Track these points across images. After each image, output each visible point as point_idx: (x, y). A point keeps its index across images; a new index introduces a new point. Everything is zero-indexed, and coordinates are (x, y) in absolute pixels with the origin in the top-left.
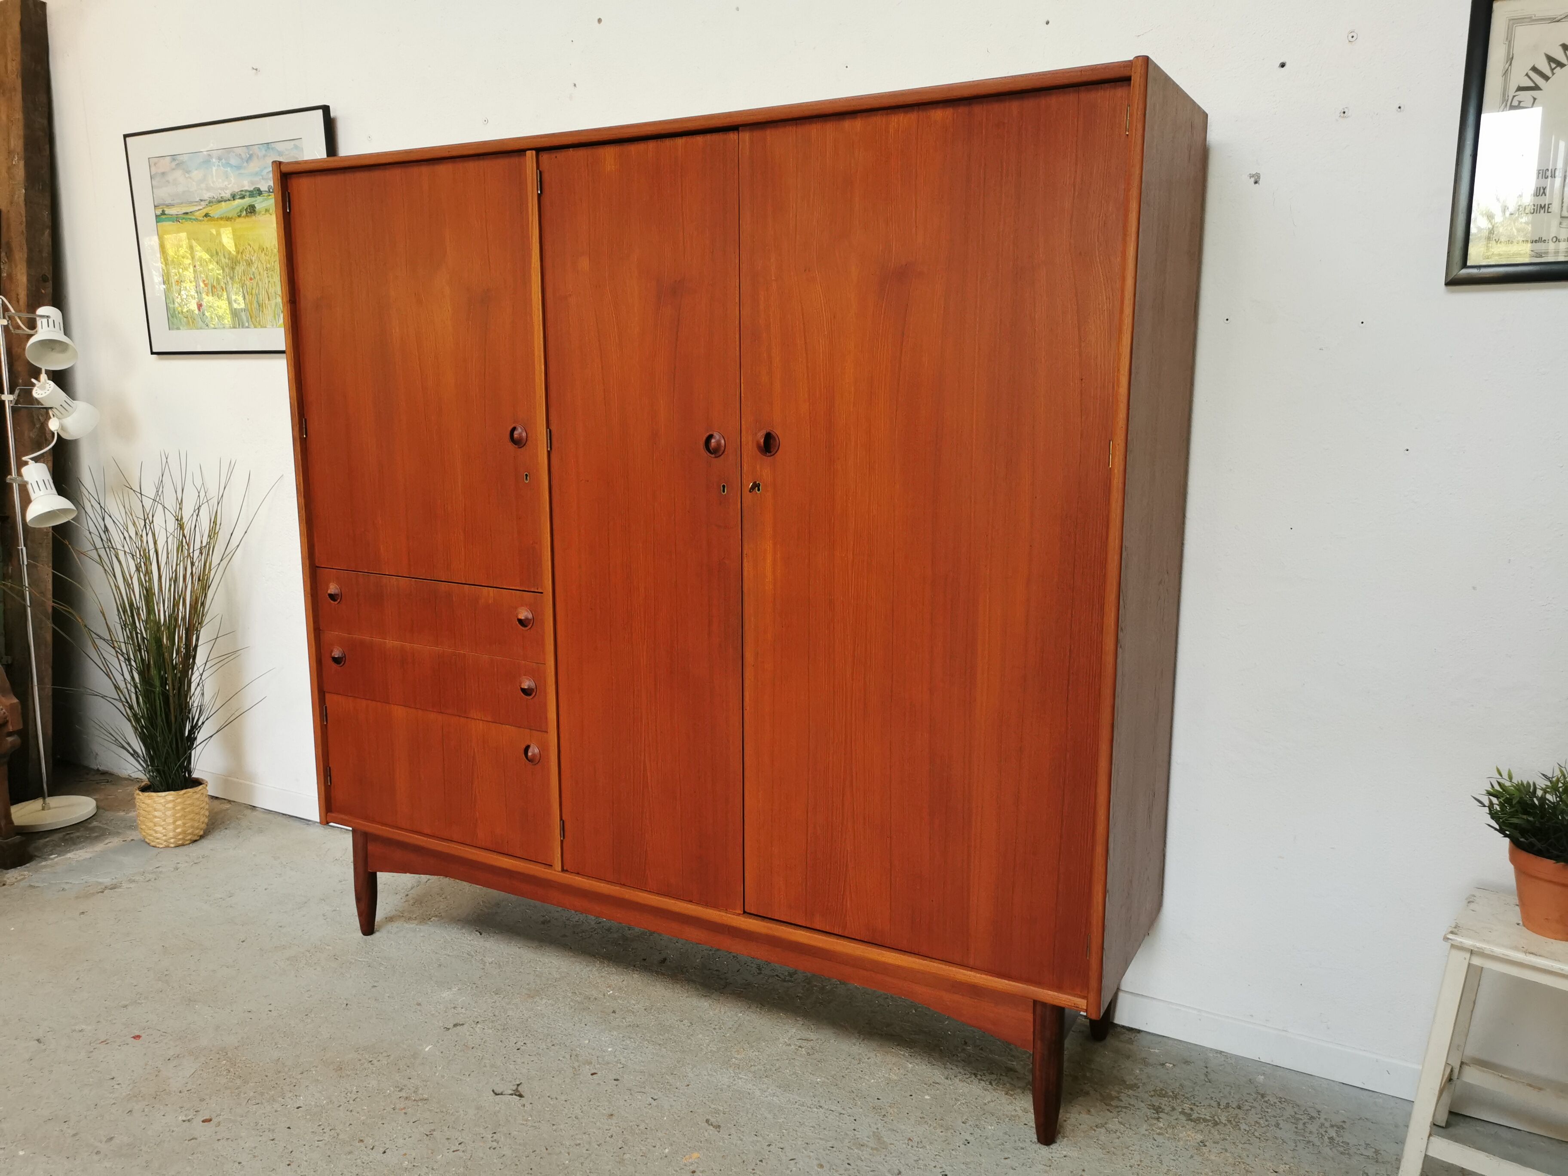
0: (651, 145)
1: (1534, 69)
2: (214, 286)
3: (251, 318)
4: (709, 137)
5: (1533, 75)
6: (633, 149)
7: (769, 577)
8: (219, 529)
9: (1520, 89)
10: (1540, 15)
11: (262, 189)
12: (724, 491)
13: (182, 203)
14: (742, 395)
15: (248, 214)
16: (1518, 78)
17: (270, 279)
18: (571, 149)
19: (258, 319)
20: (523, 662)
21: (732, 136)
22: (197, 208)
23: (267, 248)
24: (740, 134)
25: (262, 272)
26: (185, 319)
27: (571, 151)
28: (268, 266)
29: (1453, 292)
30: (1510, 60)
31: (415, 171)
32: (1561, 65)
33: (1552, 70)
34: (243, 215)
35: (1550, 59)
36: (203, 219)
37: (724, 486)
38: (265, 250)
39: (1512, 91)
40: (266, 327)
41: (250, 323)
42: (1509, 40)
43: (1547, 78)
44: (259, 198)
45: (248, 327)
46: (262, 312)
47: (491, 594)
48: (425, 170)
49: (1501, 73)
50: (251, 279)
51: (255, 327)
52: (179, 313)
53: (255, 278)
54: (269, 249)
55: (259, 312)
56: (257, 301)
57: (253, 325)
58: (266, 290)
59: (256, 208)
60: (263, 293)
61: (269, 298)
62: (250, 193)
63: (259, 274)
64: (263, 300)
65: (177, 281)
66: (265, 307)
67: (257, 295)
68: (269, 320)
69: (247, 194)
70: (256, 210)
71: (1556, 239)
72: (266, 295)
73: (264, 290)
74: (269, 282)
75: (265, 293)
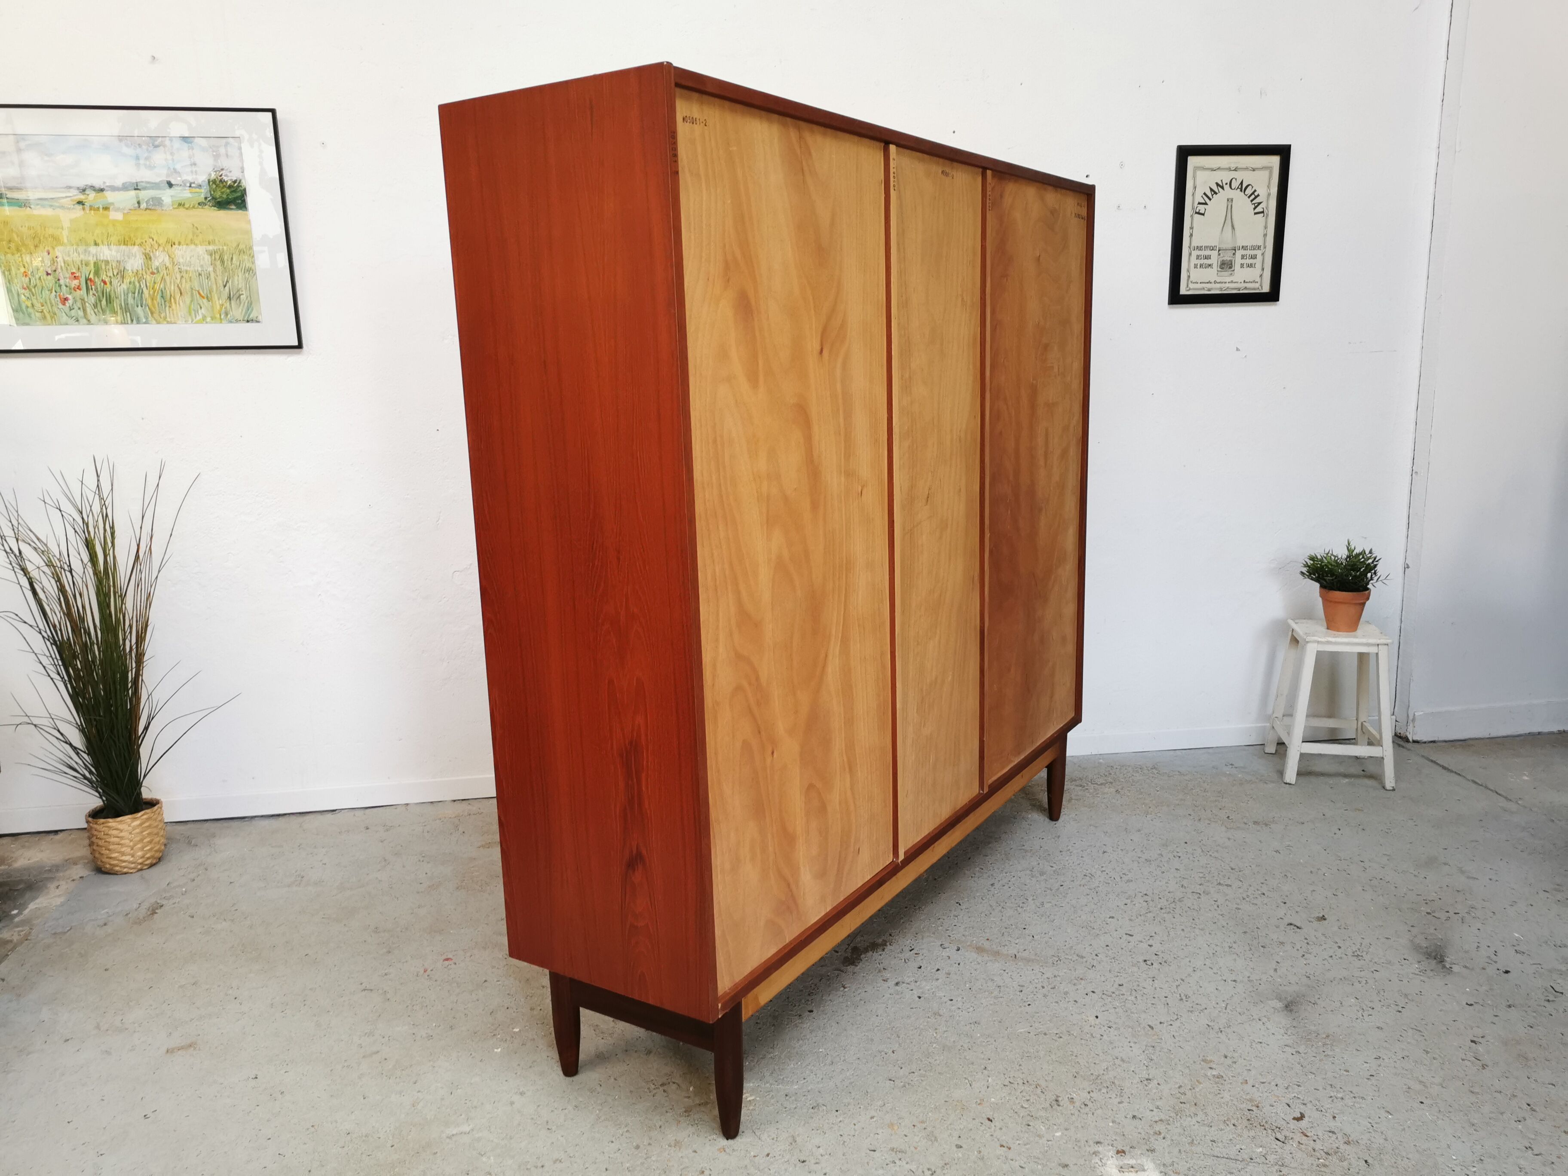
1: (1205, 194)
2: (91, 280)
3: (152, 313)
5: (1204, 196)
9: (1199, 203)
10: (1207, 166)
11: (173, 182)
15: (149, 207)
16: (1199, 198)
17: (184, 275)
19: (162, 315)
22: (64, 195)
23: (179, 243)
25: (170, 267)
26: (38, 315)
29: (1170, 308)
30: (1195, 188)
32: (1216, 193)
33: (1212, 195)
34: (141, 207)
35: (1211, 190)
36: (72, 206)
39: (1196, 204)
40: (175, 323)
41: (150, 318)
42: (1194, 177)
43: (1210, 199)
44: (168, 192)
45: (145, 323)
46: (170, 307)
49: (1192, 194)
50: (153, 273)
51: (158, 323)
52: (27, 307)
53: (158, 272)
55: (165, 307)
56: (162, 297)
57: (154, 321)
58: (178, 286)
59: (163, 201)
60: (172, 288)
61: (181, 294)
62: (152, 185)
63: (166, 268)
64: (171, 295)
65: (25, 272)
66: (176, 303)
67: (162, 291)
68: (181, 316)
69: (148, 185)
70: (164, 203)
71: (1215, 282)
72: (177, 290)
73: (174, 285)
74: (182, 277)
75: (176, 288)
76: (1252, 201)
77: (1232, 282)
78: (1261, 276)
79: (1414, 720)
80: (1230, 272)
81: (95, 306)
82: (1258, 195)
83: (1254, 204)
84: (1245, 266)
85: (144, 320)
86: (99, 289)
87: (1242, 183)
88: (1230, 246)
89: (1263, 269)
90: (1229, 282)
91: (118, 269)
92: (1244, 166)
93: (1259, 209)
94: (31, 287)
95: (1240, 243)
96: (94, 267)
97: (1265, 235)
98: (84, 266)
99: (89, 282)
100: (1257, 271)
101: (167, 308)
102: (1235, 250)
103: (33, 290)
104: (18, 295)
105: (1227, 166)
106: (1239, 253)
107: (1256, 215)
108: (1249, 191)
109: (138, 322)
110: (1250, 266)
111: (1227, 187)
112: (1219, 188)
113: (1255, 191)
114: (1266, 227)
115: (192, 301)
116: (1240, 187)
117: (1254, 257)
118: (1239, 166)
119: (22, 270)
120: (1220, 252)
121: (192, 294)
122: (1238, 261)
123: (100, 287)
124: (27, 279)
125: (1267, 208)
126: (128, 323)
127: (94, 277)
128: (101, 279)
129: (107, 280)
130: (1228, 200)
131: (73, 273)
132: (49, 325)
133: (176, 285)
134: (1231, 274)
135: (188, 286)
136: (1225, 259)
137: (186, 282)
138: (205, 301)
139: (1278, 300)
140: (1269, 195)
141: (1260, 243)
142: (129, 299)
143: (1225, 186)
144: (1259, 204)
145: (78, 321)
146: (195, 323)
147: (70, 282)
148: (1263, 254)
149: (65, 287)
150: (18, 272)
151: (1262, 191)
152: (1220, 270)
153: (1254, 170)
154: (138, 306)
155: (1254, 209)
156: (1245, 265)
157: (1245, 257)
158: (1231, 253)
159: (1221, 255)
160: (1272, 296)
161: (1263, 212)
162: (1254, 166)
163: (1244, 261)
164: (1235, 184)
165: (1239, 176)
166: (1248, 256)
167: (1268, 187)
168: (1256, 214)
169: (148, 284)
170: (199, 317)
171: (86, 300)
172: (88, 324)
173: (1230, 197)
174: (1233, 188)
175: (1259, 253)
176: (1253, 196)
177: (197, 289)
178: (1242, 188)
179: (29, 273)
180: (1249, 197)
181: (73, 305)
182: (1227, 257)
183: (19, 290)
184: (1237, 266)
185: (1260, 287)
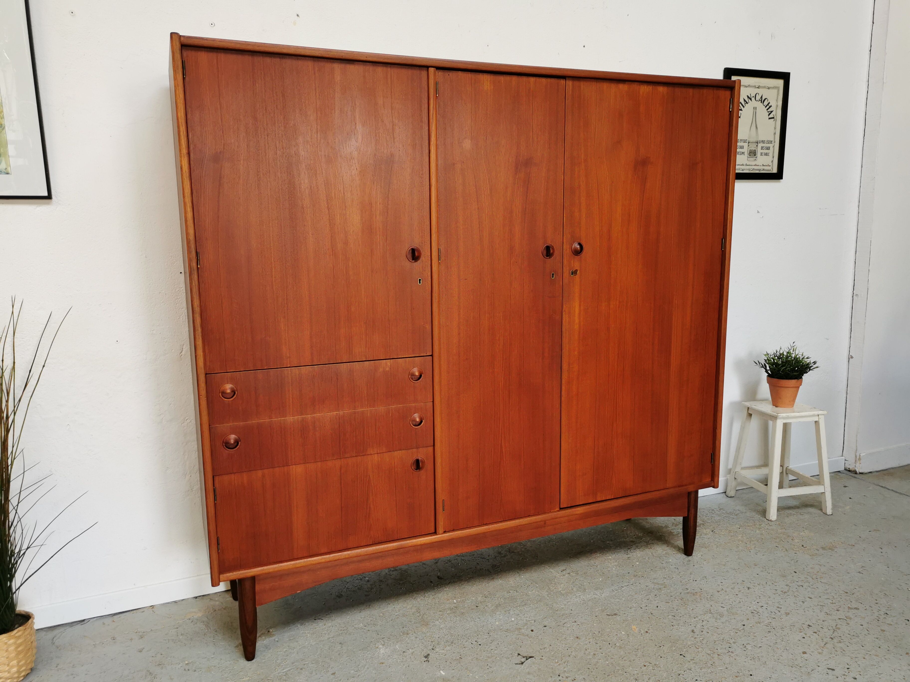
0: (514, 78)
1: (741, 103)
4: (549, 80)
6: (502, 79)
7: (577, 321)
12: (553, 277)
14: (564, 223)
18: (460, 72)
20: (413, 405)
21: (562, 82)
24: (567, 82)
27: (460, 73)
31: (328, 65)
32: (747, 103)
33: (745, 104)
35: (745, 100)
37: (553, 274)
43: (744, 107)
47: (389, 364)
48: (337, 67)
71: (747, 165)
76: (767, 110)
77: (756, 165)
78: (772, 161)
79: (860, 459)
80: (755, 158)
82: (771, 106)
83: (769, 112)
84: (763, 155)
87: (762, 97)
88: (754, 140)
89: (773, 157)
90: (754, 165)
92: (763, 85)
93: (771, 116)
95: (761, 138)
97: (775, 134)
100: (769, 158)
102: (758, 143)
105: (754, 85)
106: (760, 145)
107: (770, 120)
108: (766, 103)
110: (766, 154)
111: (753, 99)
112: (749, 99)
113: (769, 103)
114: (775, 128)
116: (761, 100)
117: (768, 148)
118: (761, 85)
120: (749, 144)
122: (759, 151)
125: (776, 115)
130: (754, 108)
134: (755, 160)
136: (751, 149)
139: (782, 179)
140: (777, 106)
141: (772, 139)
143: (752, 98)
144: (772, 112)
148: (773, 147)
151: (773, 103)
152: (749, 156)
153: (769, 89)
155: (769, 115)
156: (763, 153)
157: (763, 149)
158: (755, 145)
159: (750, 146)
160: (778, 176)
161: (773, 118)
162: (769, 86)
163: (763, 151)
164: (758, 98)
165: (761, 92)
166: (765, 147)
167: (777, 100)
168: (770, 118)
173: (755, 106)
174: (757, 100)
175: (771, 145)
176: (768, 107)
178: (762, 100)
180: (766, 107)
182: (753, 147)
184: (758, 154)
185: (772, 169)
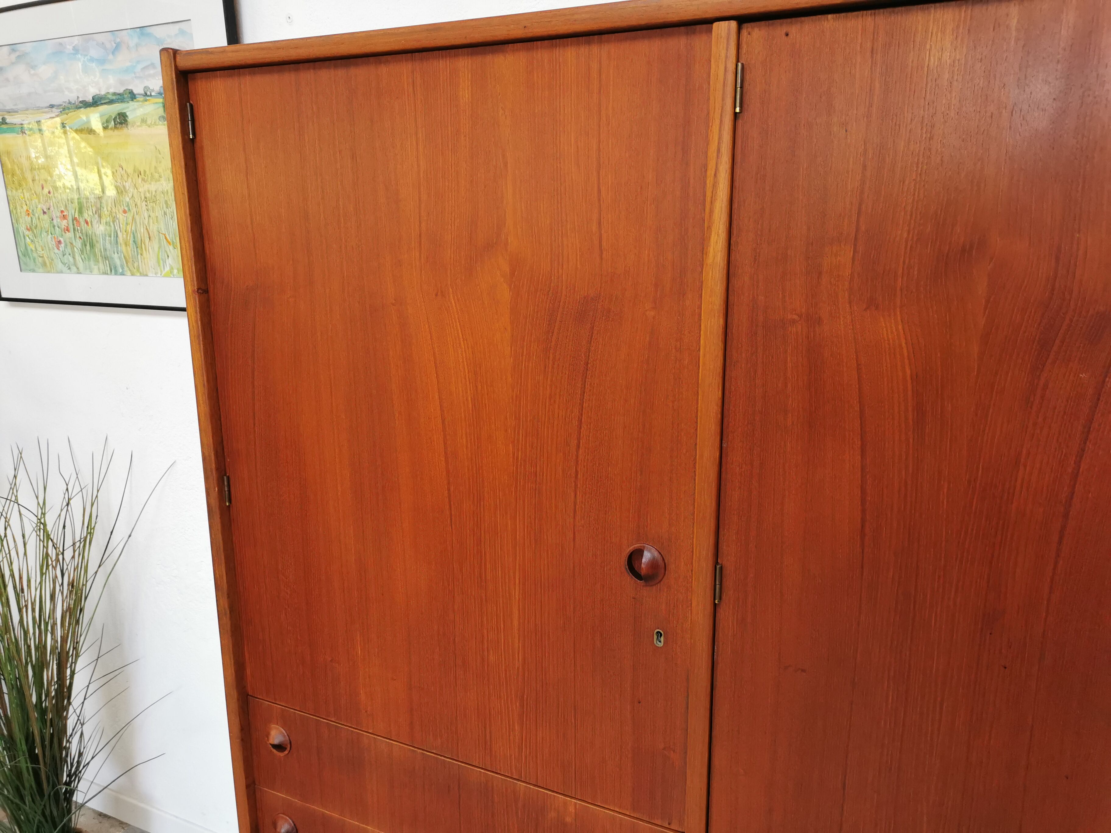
2: (76, 219)
3: (127, 263)
8: (96, 523)
11: (135, 92)
13: (27, 109)
15: (118, 126)
17: (152, 214)
19: (136, 265)
22: (47, 116)
23: (145, 172)
25: (139, 203)
26: (40, 260)
28: (148, 195)
34: (110, 126)
38: (142, 173)
40: (147, 275)
41: (126, 268)
44: (132, 105)
45: (122, 274)
46: (141, 254)
50: (125, 212)
51: (133, 275)
52: (31, 251)
53: (130, 210)
54: (148, 173)
55: (137, 255)
56: (134, 241)
57: (129, 272)
58: (147, 229)
59: (127, 116)
60: (142, 230)
61: (150, 238)
62: (117, 97)
63: (136, 205)
64: (141, 240)
65: (27, 210)
66: (146, 251)
67: (133, 234)
68: (151, 267)
69: (114, 98)
70: (128, 120)
72: (146, 235)
73: (143, 227)
74: (150, 216)
75: (145, 231)
81: (82, 252)
85: (121, 271)
86: (84, 232)
91: (96, 207)
94: (33, 228)
96: (78, 204)
98: (70, 203)
99: (75, 222)
101: (139, 256)
103: (35, 231)
104: (24, 237)
109: (116, 274)
115: (160, 247)
119: (25, 208)
121: (160, 239)
123: (84, 228)
124: (30, 218)
126: (108, 274)
127: (79, 216)
128: (84, 219)
129: (88, 220)
131: (62, 212)
132: (48, 272)
133: (145, 226)
135: (155, 229)
137: (153, 223)
138: (171, 247)
142: (107, 244)
145: (69, 269)
146: (163, 277)
147: (61, 222)
149: (57, 228)
150: (22, 210)
154: (114, 253)
169: (121, 226)
170: (167, 269)
171: (74, 244)
172: (78, 273)
177: (164, 233)
179: (31, 211)
181: (65, 250)
183: (24, 230)
